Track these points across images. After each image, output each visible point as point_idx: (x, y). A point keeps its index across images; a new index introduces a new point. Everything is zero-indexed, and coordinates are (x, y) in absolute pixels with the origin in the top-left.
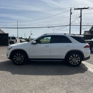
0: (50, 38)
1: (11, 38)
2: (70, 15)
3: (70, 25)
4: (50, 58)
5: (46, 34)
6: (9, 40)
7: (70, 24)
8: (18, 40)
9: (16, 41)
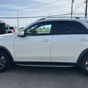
0: (49, 26)
1: (9, 28)
2: (72, 3)
3: (72, 14)
4: (50, 61)
5: (44, 19)
6: (6, 30)
7: (72, 12)
8: (16, 30)
9: (15, 31)
